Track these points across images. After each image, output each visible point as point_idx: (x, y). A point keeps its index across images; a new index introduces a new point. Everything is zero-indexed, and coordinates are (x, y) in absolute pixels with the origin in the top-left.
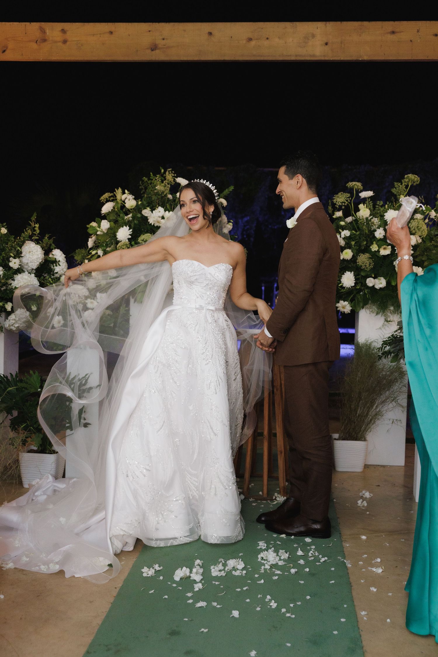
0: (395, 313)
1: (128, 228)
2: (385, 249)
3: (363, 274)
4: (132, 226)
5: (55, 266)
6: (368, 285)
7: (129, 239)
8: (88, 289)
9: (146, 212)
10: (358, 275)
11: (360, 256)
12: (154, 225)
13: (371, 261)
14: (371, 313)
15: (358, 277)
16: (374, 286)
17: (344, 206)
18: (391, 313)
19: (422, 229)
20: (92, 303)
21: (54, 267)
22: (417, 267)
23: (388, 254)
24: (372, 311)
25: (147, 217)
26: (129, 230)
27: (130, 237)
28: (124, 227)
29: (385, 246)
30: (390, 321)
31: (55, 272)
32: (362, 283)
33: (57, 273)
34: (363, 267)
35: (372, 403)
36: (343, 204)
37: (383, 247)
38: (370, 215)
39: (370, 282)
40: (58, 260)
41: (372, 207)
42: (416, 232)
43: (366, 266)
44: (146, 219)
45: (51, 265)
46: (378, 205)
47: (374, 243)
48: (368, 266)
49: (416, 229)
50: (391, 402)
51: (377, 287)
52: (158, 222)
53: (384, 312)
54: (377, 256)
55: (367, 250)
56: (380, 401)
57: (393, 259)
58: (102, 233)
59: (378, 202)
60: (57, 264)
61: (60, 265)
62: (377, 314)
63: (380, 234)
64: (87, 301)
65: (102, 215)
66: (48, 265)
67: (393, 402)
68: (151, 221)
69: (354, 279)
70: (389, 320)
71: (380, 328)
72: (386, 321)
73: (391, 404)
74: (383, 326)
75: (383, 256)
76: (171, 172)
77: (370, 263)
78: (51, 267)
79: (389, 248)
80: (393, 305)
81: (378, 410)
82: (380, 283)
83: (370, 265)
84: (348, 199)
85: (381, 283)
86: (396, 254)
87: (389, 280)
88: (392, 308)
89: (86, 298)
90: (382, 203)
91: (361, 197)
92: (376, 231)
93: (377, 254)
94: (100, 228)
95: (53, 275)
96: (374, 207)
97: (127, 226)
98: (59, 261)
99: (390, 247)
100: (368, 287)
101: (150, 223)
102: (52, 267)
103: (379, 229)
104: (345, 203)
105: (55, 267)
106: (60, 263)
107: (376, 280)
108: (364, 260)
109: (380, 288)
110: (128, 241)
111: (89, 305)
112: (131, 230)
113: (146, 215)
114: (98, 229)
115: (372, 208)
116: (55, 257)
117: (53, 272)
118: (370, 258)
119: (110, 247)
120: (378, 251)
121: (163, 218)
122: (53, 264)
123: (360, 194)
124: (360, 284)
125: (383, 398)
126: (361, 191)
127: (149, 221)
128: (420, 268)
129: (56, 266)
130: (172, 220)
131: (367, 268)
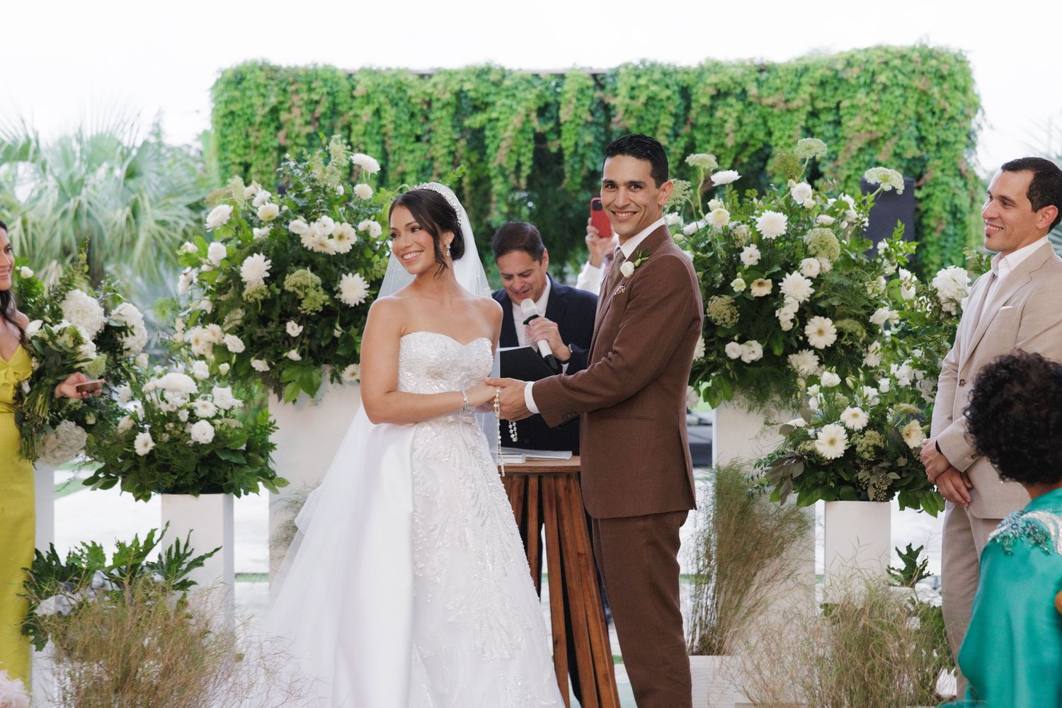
0: (784, 408)
1: (262, 257)
2: (760, 284)
3: (721, 334)
4: (271, 252)
5: (124, 337)
6: (729, 355)
7: (265, 279)
8: (195, 380)
9: (298, 225)
10: (712, 336)
11: (712, 300)
12: (312, 250)
13: (734, 309)
14: (737, 407)
15: (711, 340)
16: (740, 357)
17: (680, 205)
18: (776, 407)
19: (829, 247)
20: (204, 406)
21: (122, 337)
22: (823, 318)
23: (767, 295)
24: (739, 404)
25: (299, 235)
26: (265, 260)
27: (268, 275)
28: (255, 255)
29: (760, 280)
30: (773, 424)
31: (124, 348)
32: (719, 352)
33: (128, 350)
34: (719, 323)
35: (748, 584)
36: (679, 202)
37: (756, 281)
38: (732, 220)
39: (733, 350)
40: (129, 325)
41: (736, 200)
42: (817, 253)
43: (724, 320)
44: (295, 238)
45: (117, 334)
46: (749, 198)
47: (739, 274)
48: (728, 320)
49: (818, 248)
50: (785, 581)
51: (747, 359)
52: (322, 245)
53: (762, 406)
54: (746, 299)
55: (725, 289)
56: (763, 578)
57: (775, 304)
58: (211, 269)
59: (748, 192)
60: (129, 333)
61: (133, 334)
62: (750, 409)
63: (751, 256)
64: (194, 404)
65: (209, 231)
66: (112, 337)
67: (789, 581)
68: (307, 242)
69: (704, 345)
70: (771, 422)
71: (756, 437)
72: (767, 423)
73: (784, 585)
74: (761, 433)
75: (757, 298)
76: (339, 141)
77: (732, 314)
78: (116, 340)
79: (768, 284)
80: (778, 392)
81: (758, 597)
82: (751, 351)
83: (732, 318)
84: (686, 192)
85: (753, 352)
86: (780, 296)
87: (768, 344)
88: (777, 398)
89: (193, 398)
90: (755, 192)
91: (714, 183)
92: (741, 250)
93: (747, 296)
94: (206, 258)
95: (121, 353)
96: (740, 201)
97: (262, 254)
98: (133, 327)
99: (770, 281)
100: (730, 360)
101: (305, 246)
102: (119, 339)
103: (749, 246)
104: (681, 200)
105: (125, 339)
106: (135, 331)
107: (744, 347)
108: (721, 308)
109: (753, 361)
110: (263, 283)
111: (199, 413)
112: (269, 262)
113: (296, 232)
114: (203, 260)
115: (737, 205)
116: (124, 319)
117: (121, 348)
118: (732, 304)
119: (226, 293)
120: (748, 290)
121: (331, 237)
122: (120, 332)
123: (713, 178)
124: (715, 353)
125: (768, 571)
126: (715, 171)
127: (302, 241)
128: (828, 319)
129: (127, 336)
130: (348, 239)
131: (727, 324)
